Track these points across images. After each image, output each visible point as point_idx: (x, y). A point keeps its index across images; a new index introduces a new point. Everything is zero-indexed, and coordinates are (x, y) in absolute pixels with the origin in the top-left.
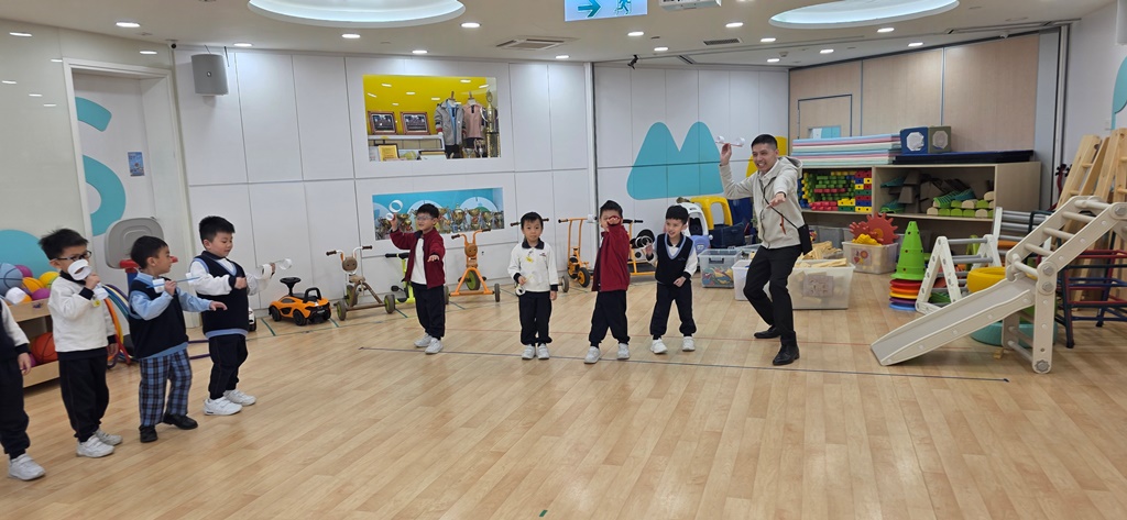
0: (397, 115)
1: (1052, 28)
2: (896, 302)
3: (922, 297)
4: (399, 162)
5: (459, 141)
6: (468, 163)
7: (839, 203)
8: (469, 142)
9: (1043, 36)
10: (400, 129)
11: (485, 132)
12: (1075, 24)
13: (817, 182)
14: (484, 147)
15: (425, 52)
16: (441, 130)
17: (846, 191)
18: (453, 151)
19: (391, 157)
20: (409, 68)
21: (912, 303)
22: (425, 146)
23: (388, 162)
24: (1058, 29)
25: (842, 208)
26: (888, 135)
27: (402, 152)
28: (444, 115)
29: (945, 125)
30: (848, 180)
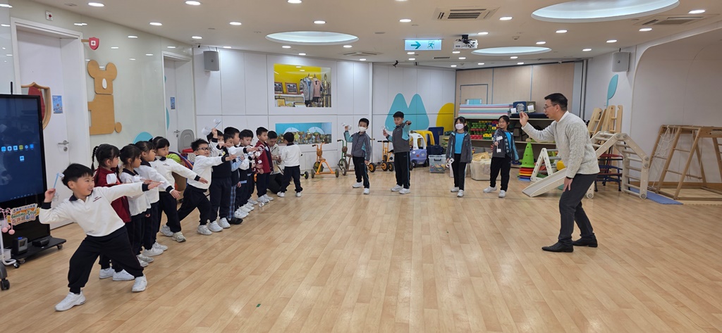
0: (284, 84)
1: (581, 61)
2: (522, 177)
3: (534, 175)
4: (286, 107)
5: (311, 99)
6: (314, 110)
7: (484, 136)
8: (316, 99)
9: (576, 64)
10: (285, 90)
11: (323, 95)
12: (589, 60)
13: (472, 126)
14: (323, 102)
15: (305, 54)
16: (302, 92)
17: (487, 130)
18: (308, 103)
19: (282, 105)
20: (294, 61)
21: (529, 178)
22: (296, 100)
23: (282, 107)
24: (583, 61)
25: (485, 138)
26: (508, 104)
27: (287, 103)
28: (305, 85)
29: (532, 101)
30: (487, 125)
